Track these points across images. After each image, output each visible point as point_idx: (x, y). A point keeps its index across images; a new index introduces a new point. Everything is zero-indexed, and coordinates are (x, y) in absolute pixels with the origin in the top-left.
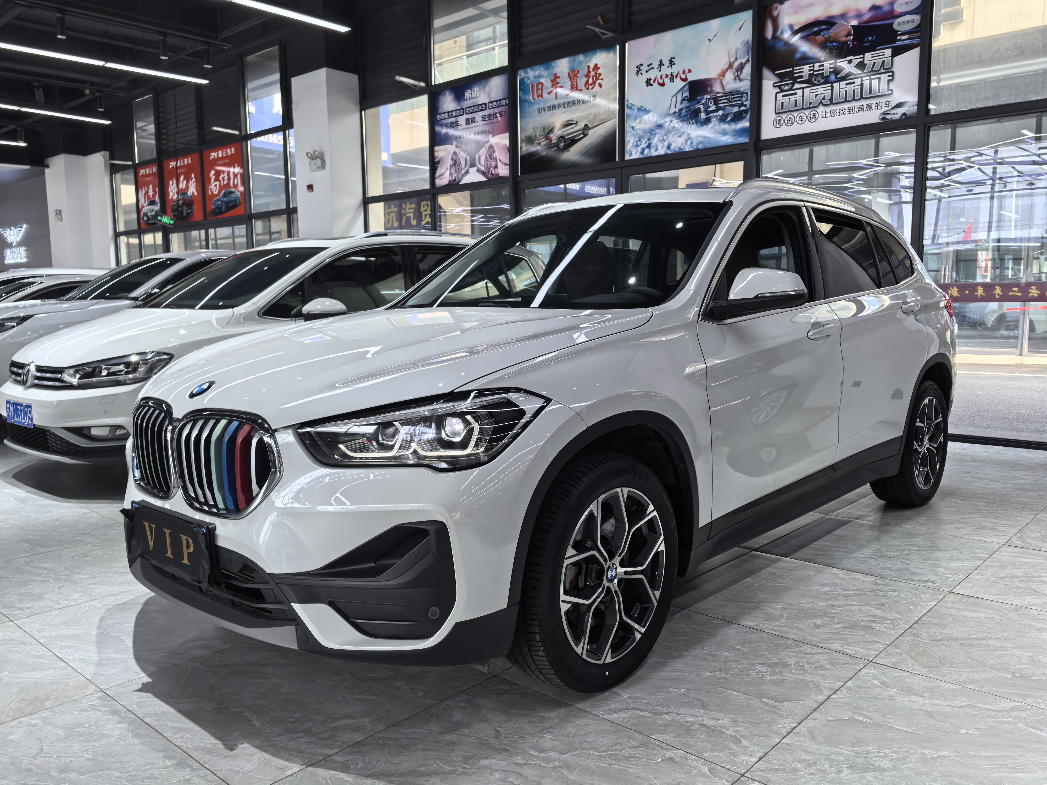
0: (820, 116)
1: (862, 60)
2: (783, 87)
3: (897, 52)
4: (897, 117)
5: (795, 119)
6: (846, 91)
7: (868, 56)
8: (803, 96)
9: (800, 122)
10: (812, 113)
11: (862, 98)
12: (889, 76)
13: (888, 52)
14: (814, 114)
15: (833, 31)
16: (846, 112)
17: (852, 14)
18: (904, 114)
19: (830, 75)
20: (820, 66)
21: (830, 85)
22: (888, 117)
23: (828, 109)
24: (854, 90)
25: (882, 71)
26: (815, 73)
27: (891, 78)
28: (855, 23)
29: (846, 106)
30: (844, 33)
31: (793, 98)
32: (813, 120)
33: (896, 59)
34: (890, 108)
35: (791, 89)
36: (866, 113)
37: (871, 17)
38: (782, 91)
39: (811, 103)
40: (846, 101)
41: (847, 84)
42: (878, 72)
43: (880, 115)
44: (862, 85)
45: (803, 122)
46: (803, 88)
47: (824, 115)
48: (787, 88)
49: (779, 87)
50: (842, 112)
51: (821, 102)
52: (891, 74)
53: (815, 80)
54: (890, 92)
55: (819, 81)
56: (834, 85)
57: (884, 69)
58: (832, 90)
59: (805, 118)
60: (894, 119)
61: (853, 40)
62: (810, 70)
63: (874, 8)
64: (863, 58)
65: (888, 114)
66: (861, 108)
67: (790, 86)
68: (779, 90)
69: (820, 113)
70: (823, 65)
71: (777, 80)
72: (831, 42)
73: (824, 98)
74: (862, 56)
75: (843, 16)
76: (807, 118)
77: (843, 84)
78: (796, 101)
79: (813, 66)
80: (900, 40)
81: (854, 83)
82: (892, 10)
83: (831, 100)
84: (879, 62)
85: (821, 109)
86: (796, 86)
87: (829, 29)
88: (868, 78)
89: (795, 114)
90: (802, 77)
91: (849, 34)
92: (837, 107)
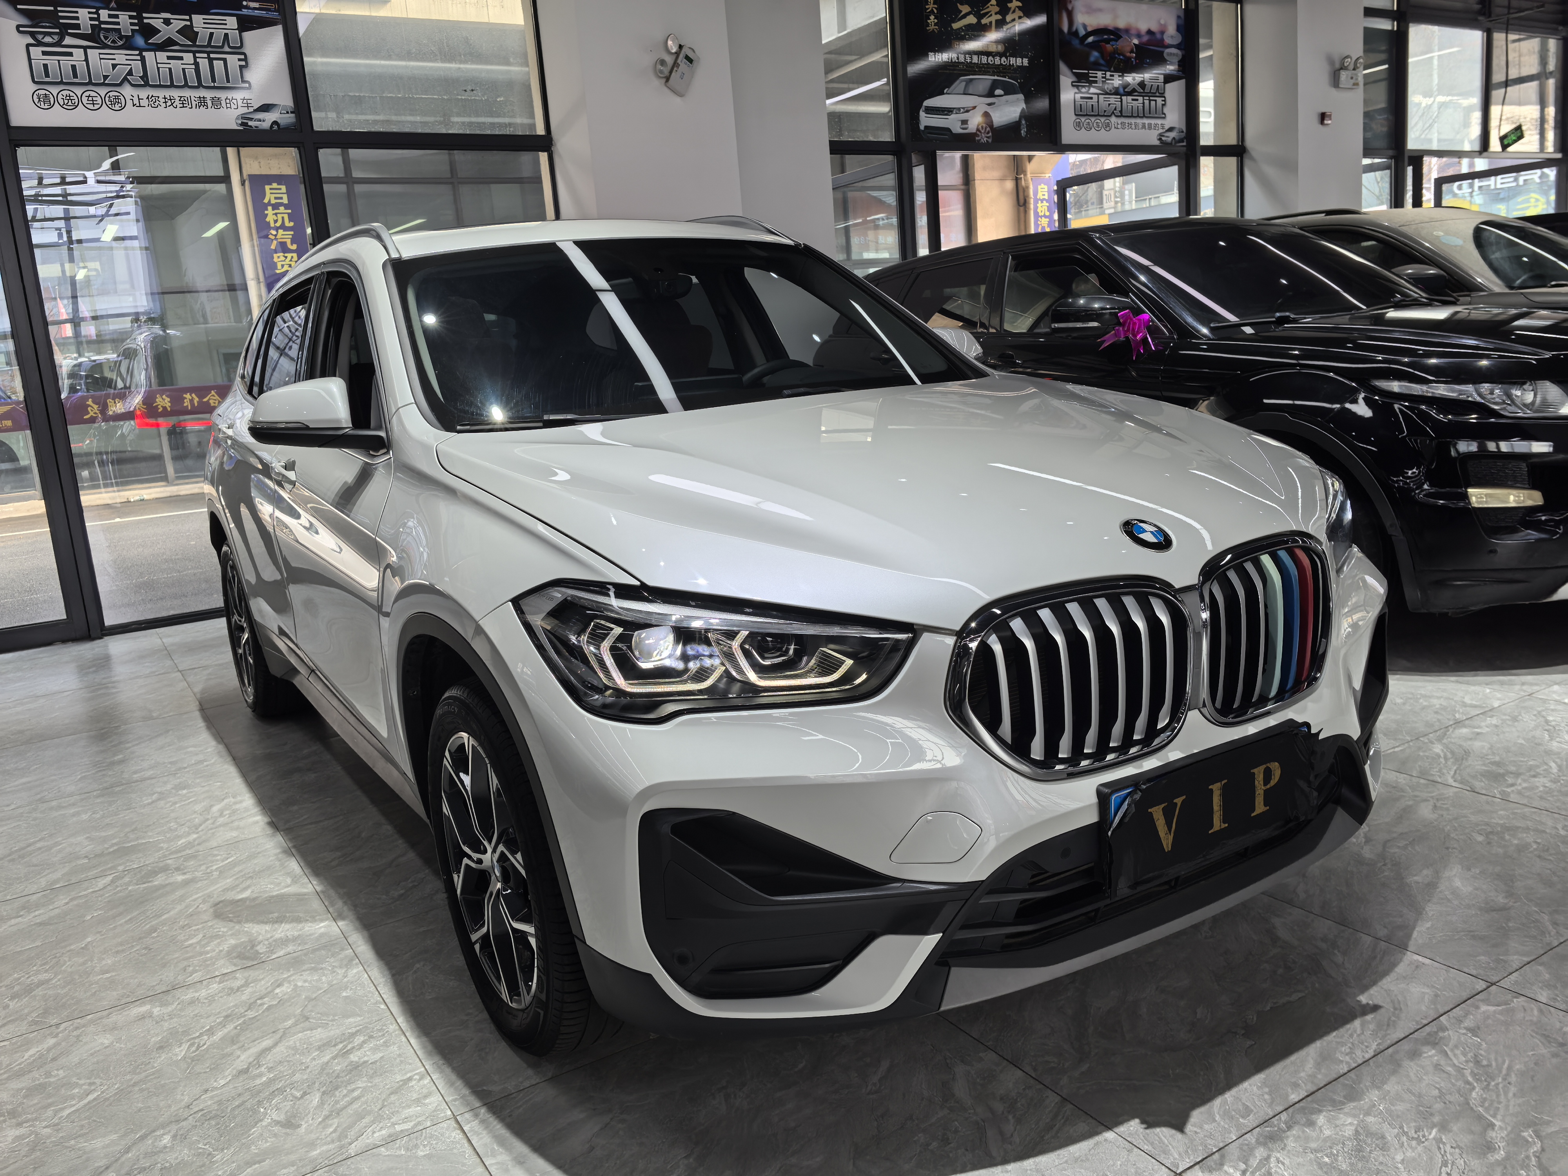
0: (129, 103)
1: (188, 23)
2: (40, 37)
3: (247, 24)
4: (266, 125)
5: (80, 99)
6: (170, 69)
7: (198, 20)
8: (86, 60)
9: (91, 107)
10: (111, 94)
11: (200, 85)
12: (239, 60)
13: (232, 22)
14: (117, 98)
16: (177, 103)
18: (275, 123)
19: (133, 36)
20: (110, 16)
21: (137, 52)
22: (250, 123)
23: (144, 93)
24: (184, 70)
25: (226, 49)
26: (103, 26)
27: (243, 63)
29: (175, 93)
31: (66, 62)
32: (117, 107)
33: (247, 35)
34: (251, 110)
35: (58, 44)
36: (212, 111)
38: (39, 44)
39: (106, 77)
40: (172, 86)
41: (169, 58)
42: (219, 50)
43: (237, 118)
44: (196, 64)
45: (97, 107)
46: (85, 48)
47: (136, 101)
48: (48, 39)
49: (33, 35)
50: (169, 102)
51: (125, 79)
52: (242, 57)
53: (106, 38)
54: (247, 85)
55: (114, 42)
56: (144, 53)
57: (230, 47)
58: (143, 60)
59: (99, 99)
60: (260, 127)
62: (91, 19)
64: (190, 20)
65: (251, 119)
66: (202, 102)
67: (56, 37)
68: (32, 41)
69: (128, 98)
70: (117, 16)
71: (23, 21)
73: (130, 73)
74: (187, 17)
76: (103, 100)
77: (162, 56)
78: (74, 67)
79: (97, 13)
80: (247, 7)
81: (181, 58)
83: (145, 77)
84: (219, 34)
85: (127, 91)
86: (68, 40)
88: (205, 55)
89: (78, 91)
90: (77, 26)
92: (159, 93)
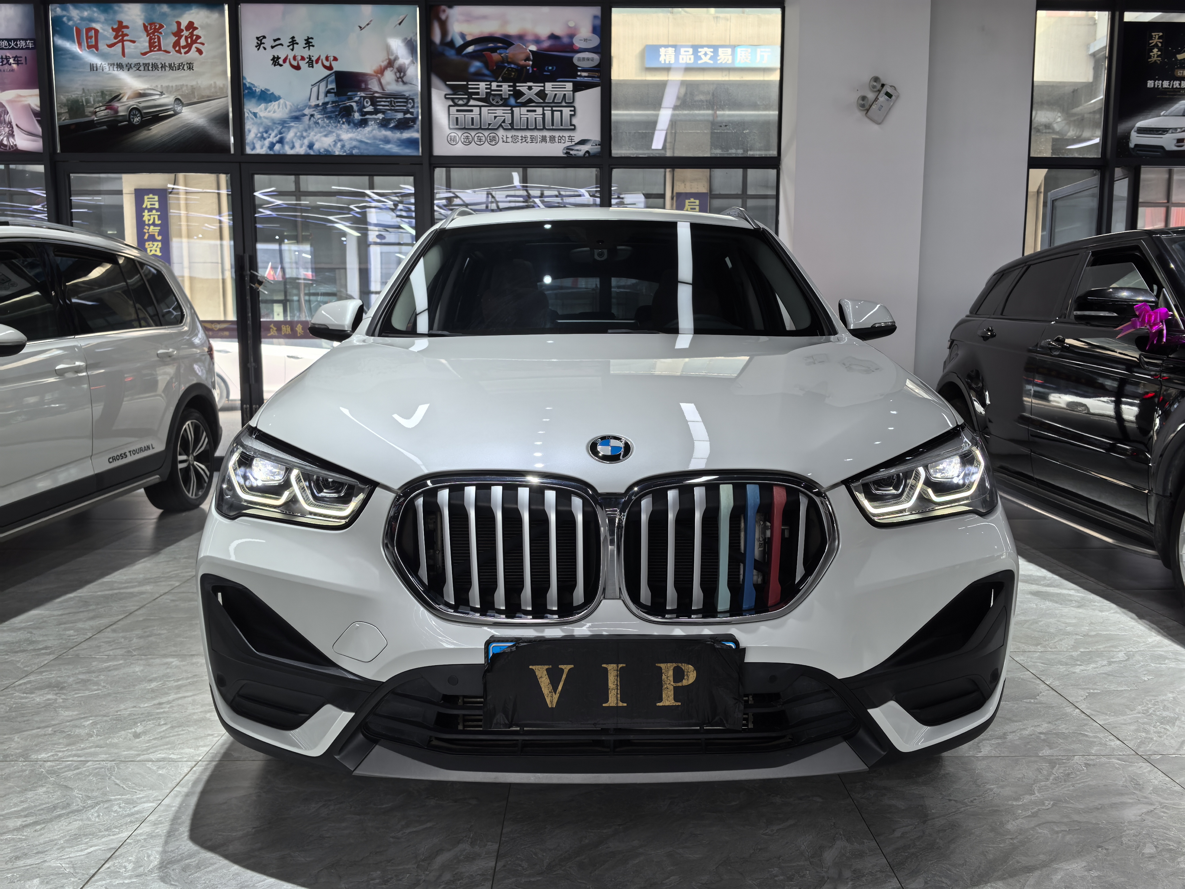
0: (501, 140)
1: (542, 88)
2: (456, 101)
3: (578, 87)
4: (581, 154)
5: (473, 139)
6: (527, 118)
7: (549, 86)
8: (480, 114)
9: (478, 143)
10: (491, 135)
11: (544, 128)
12: (571, 111)
13: (569, 86)
14: (494, 137)
15: (510, 52)
16: (529, 140)
17: (530, 37)
18: (587, 152)
19: (509, 98)
21: (509, 108)
22: (572, 152)
23: (510, 134)
24: (536, 118)
25: (564, 104)
26: (493, 93)
27: (573, 113)
28: (533, 48)
29: (528, 134)
30: (523, 56)
31: (469, 115)
32: (493, 143)
33: (578, 94)
34: (573, 143)
35: (466, 105)
36: (549, 144)
37: (551, 46)
38: (456, 105)
39: (489, 124)
40: (527, 129)
41: (528, 111)
42: (559, 105)
43: (564, 149)
44: (544, 114)
45: (482, 143)
46: (480, 107)
47: (505, 139)
48: (461, 102)
49: (453, 100)
50: (524, 139)
51: (501, 125)
52: (573, 109)
53: (493, 100)
54: (573, 127)
55: (497, 102)
56: (514, 109)
57: (566, 103)
58: (512, 113)
59: (484, 139)
60: (578, 155)
61: (533, 66)
62: (487, 88)
63: (553, 37)
64: (544, 86)
65: (572, 150)
66: (544, 139)
67: (465, 101)
68: (452, 103)
69: (500, 136)
70: (501, 86)
71: (449, 91)
72: (509, 63)
73: (504, 122)
74: (542, 85)
75: (521, 37)
76: (486, 139)
77: (524, 110)
78: (472, 118)
79: (490, 85)
80: (580, 76)
81: (535, 111)
82: (572, 44)
83: (512, 124)
84: (560, 94)
85: (501, 133)
86: (472, 102)
87: (506, 49)
88: (550, 109)
89: (473, 133)
90: (478, 94)
91: (527, 59)
92: (520, 134)
